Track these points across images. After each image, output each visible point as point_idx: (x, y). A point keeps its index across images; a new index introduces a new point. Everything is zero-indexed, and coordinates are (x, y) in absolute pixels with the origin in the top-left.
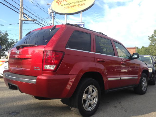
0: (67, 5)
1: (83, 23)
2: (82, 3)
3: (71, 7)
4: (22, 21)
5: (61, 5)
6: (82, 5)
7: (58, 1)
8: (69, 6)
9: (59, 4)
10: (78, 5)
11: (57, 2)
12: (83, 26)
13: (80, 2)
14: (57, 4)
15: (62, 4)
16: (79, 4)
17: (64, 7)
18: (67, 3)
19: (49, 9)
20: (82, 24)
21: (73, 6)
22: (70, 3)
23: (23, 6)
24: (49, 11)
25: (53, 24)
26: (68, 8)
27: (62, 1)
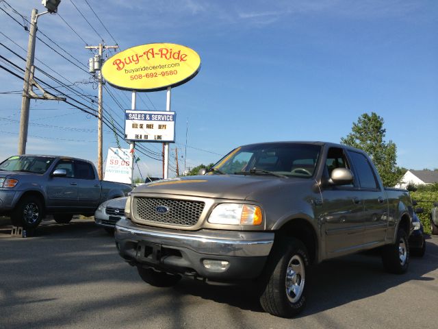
0: (137, 70)
2: (172, 69)
5: (123, 70)
6: (171, 73)
7: (118, 62)
8: (143, 73)
10: (163, 74)
11: (115, 63)
12: (171, 118)
13: (167, 66)
14: (116, 66)
15: (127, 67)
16: (165, 70)
17: (131, 74)
18: (137, 66)
19: (91, 60)
20: (170, 115)
21: (151, 75)
22: (146, 69)
23: (33, 64)
24: (91, 64)
25: (99, 97)
26: (140, 77)
27: (128, 61)
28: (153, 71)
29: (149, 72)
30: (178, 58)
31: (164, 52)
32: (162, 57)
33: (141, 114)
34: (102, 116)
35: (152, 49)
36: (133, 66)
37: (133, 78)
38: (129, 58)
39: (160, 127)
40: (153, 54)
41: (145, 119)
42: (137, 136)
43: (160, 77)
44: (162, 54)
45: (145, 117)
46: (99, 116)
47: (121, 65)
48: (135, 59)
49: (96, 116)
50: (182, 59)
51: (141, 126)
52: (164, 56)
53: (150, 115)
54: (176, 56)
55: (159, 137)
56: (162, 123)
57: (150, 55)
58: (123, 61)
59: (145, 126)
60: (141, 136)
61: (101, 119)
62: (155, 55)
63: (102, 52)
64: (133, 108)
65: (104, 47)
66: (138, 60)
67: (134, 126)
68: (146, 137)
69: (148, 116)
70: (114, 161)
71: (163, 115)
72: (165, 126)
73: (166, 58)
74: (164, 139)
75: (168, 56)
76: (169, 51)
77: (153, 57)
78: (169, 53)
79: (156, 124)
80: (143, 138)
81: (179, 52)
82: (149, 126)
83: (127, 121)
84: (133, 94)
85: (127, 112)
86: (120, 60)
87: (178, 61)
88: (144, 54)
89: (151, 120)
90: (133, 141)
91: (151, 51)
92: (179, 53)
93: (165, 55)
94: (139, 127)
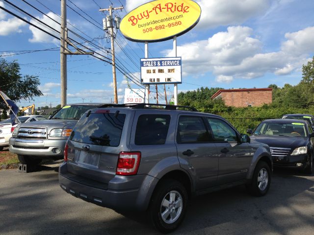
0: (148, 24)
1: (180, 59)
3: (157, 28)
4: (65, 55)
5: (137, 25)
7: (132, 18)
8: (153, 26)
9: (133, 24)
10: (170, 25)
11: (130, 20)
12: (178, 63)
13: (172, 18)
14: (131, 22)
15: (140, 22)
16: (171, 22)
17: (143, 28)
18: (149, 21)
19: (104, 20)
20: (177, 60)
21: (161, 27)
23: (66, 27)
24: (104, 23)
25: (112, 49)
26: (151, 29)
27: (140, 17)
28: (161, 24)
29: (158, 24)
30: (182, 11)
31: (170, 6)
32: (168, 11)
33: (153, 61)
34: (115, 63)
35: (160, 5)
36: (144, 21)
37: (145, 31)
38: (141, 14)
39: (169, 71)
40: (160, 9)
41: (157, 66)
42: (151, 80)
43: (167, 28)
44: (168, 8)
45: (157, 63)
46: (113, 63)
47: (135, 21)
48: (146, 14)
49: (111, 64)
50: (185, 11)
51: (154, 71)
52: (169, 10)
53: (161, 62)
54: (180, 8)
55: (169, 79)
56: (171, 68)
57: (158, 10)
58: (136, 17)
59: (157, 71)
60: (154, 79)
61: (114, 65)
62: (162, 10)
63: (112, 13)
64: (146, 57)
65: (113, 9)
66: (148, 15)
67: (148, 72)
68: (158, 80)
69: (159, 63)
70: (130, 99)
71: (171, 61)
72: (173, 70)
73: (171, 11)
74: (173, 81)
75: (173, 9)
76: (174, 5)
77: (161, 11)
78: (174, 7)
79: (166, 69)
80: (156, 81)
81: (182, 4)
82: (161, 71)
83: (142, 68)
84: (146, 45)
85: (142, 60)
86: (133, 17)
87: (181, 13)
88: (153, 9)
89: (161, 65)
90: (148, 84)
91: (158, 6)
92: (182, 6)
93: (170, 8)
94: (152, 71)
